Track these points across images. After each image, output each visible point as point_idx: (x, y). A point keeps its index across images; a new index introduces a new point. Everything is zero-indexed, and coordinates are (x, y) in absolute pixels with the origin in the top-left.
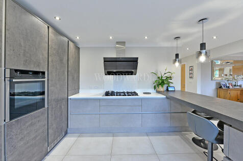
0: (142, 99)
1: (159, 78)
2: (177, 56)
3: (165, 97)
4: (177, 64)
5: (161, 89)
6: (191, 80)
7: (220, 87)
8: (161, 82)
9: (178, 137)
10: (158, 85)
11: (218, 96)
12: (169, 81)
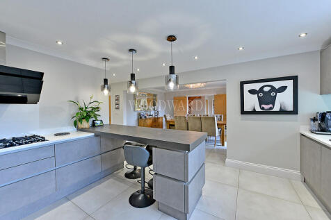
0: (54, 145)
1: (81, 109)
2: (106, 81)
3: (93, 134)
4: (106, 91)
5: (85, 124)
6: (117, 111)
7: (140, 117)
8: (85, 115)
9: (111, 180)
10: (80, 120)
11: (139, 125)
12: (96, 113)
